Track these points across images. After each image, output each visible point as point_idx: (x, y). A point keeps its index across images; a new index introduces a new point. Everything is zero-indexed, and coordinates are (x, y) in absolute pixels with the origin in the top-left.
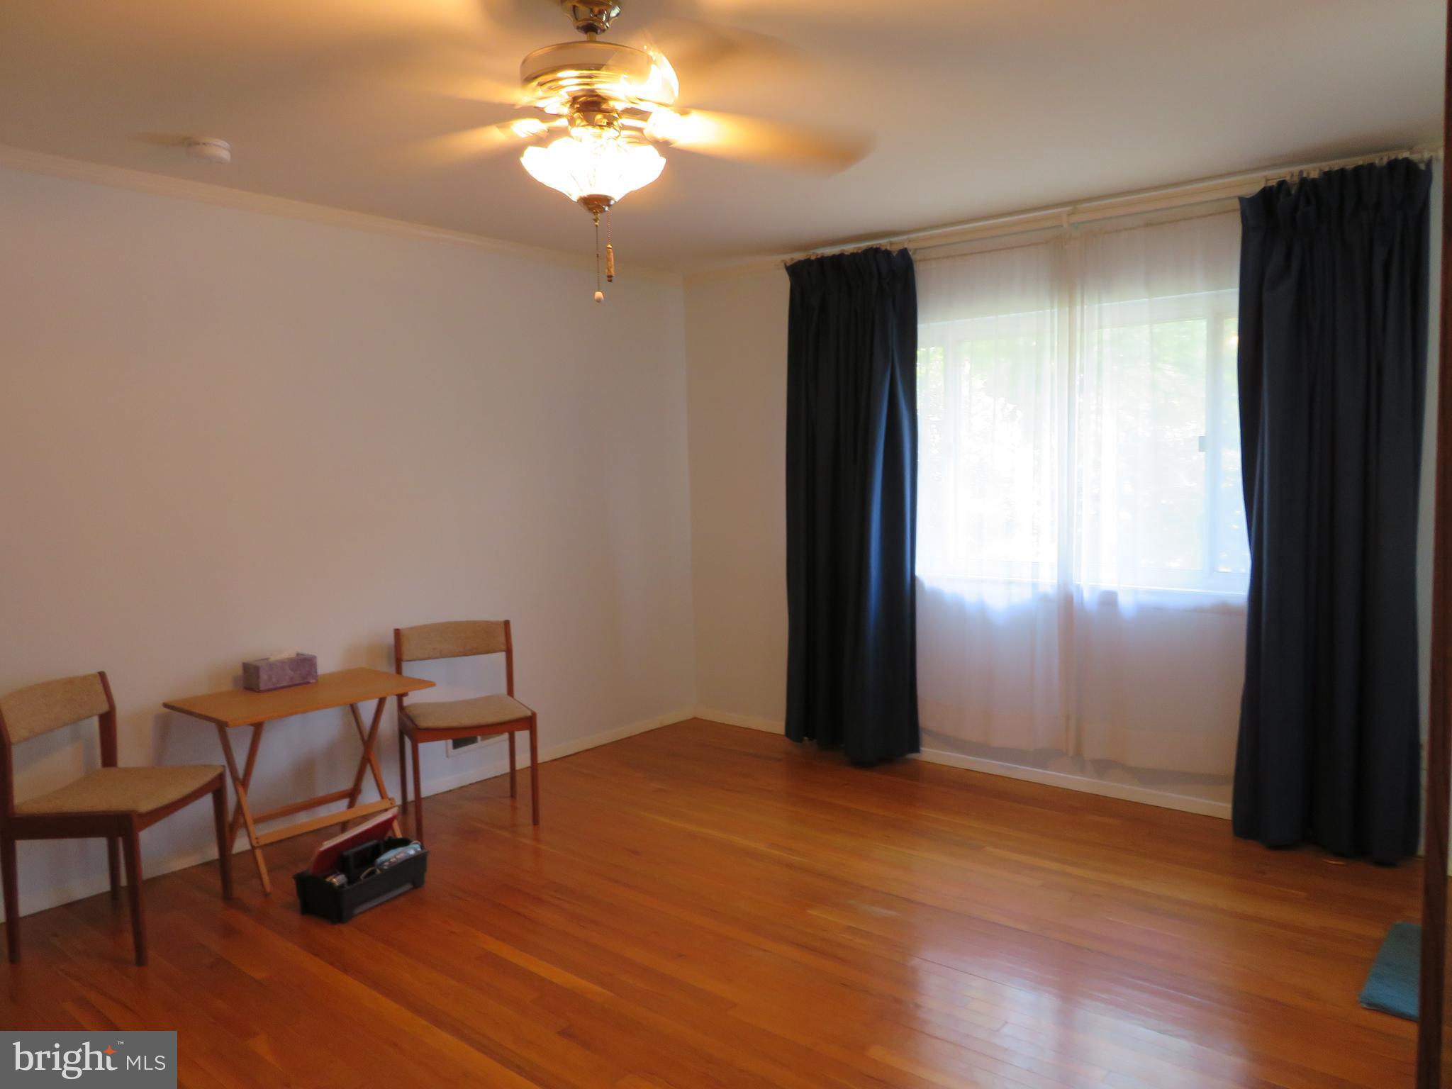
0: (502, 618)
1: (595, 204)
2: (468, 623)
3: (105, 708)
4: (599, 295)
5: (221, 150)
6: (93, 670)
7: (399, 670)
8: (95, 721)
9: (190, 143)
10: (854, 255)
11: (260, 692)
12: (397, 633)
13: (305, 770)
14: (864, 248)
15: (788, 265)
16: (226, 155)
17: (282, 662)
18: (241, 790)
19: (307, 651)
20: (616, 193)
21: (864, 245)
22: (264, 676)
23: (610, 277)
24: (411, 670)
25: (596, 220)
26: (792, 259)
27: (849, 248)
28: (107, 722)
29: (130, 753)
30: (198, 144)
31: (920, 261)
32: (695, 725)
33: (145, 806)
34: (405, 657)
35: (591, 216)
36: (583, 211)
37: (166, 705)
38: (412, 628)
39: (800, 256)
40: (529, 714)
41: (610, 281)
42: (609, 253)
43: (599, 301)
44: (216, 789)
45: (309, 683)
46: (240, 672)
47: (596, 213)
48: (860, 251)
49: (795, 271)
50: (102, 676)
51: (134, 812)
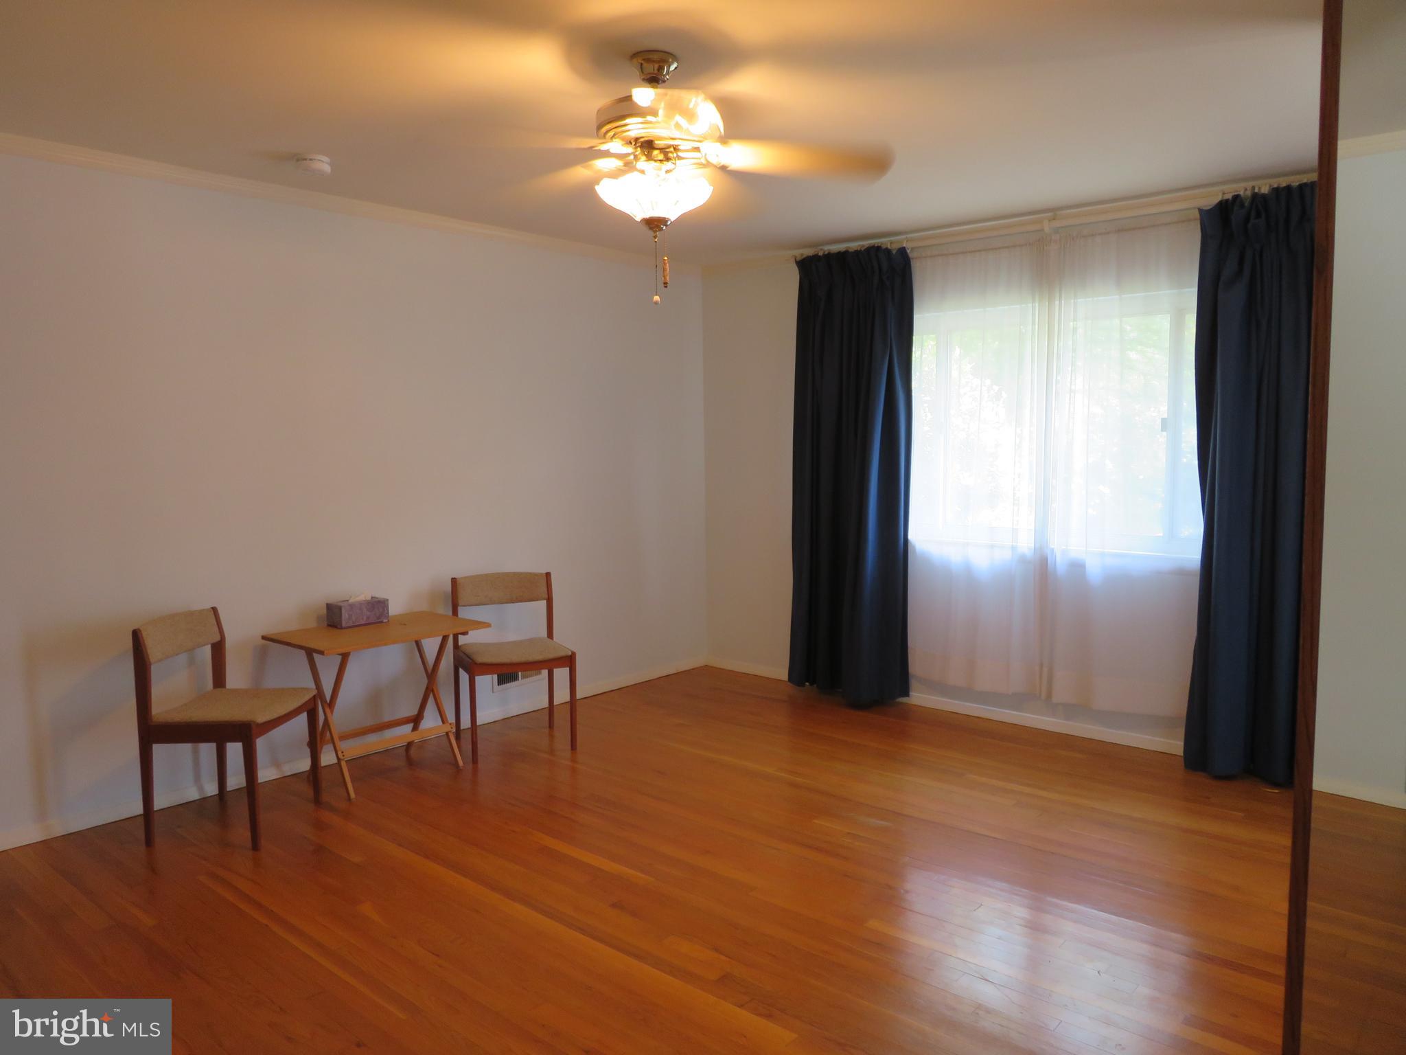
0: (544, 571)
1: (654, 224)
2: (515, 574)
3: (217, 638)
4: (657, 298)
5: (323, 165)
6: (209, 606)
7: (455, 612)
8: (207, 650)
9: (299, 159)
10: (857, 253)
11: (342, 628)
12: (454, 581)
13: (375, 698)
14: (867, 246)
15: (798, 259)
16: (327, 168)
17: (360, 604)
18: (328, 710)
19: (381, 595)
20: (672, 214)
21: (867, 243)
22: (345, 615)
23: (666, 284)
24: (465, 613)
25: (655, 237)
26: (802, 255)
27: (854, 246)
28: (218, 650)
29: (236, 678)
30: (306, 159)
31: (916, 258)
32: (706, 671)
33: (261, 719)
34: (461, 602)
35: (651, 233)
36: (645, 229)
37: (264, 638)
38: (465, 577)
39: (809, 252)
40: (570, 653)
41: (666, 287)
42: (665, 264)
43: (656, 303)
44: (310, 710)
45: (382, 622)
46: (324, 611)
47: (655, 232)
48: (863, 249)
49: (806, 265)
50: (214, 610)
51: (254, 722)
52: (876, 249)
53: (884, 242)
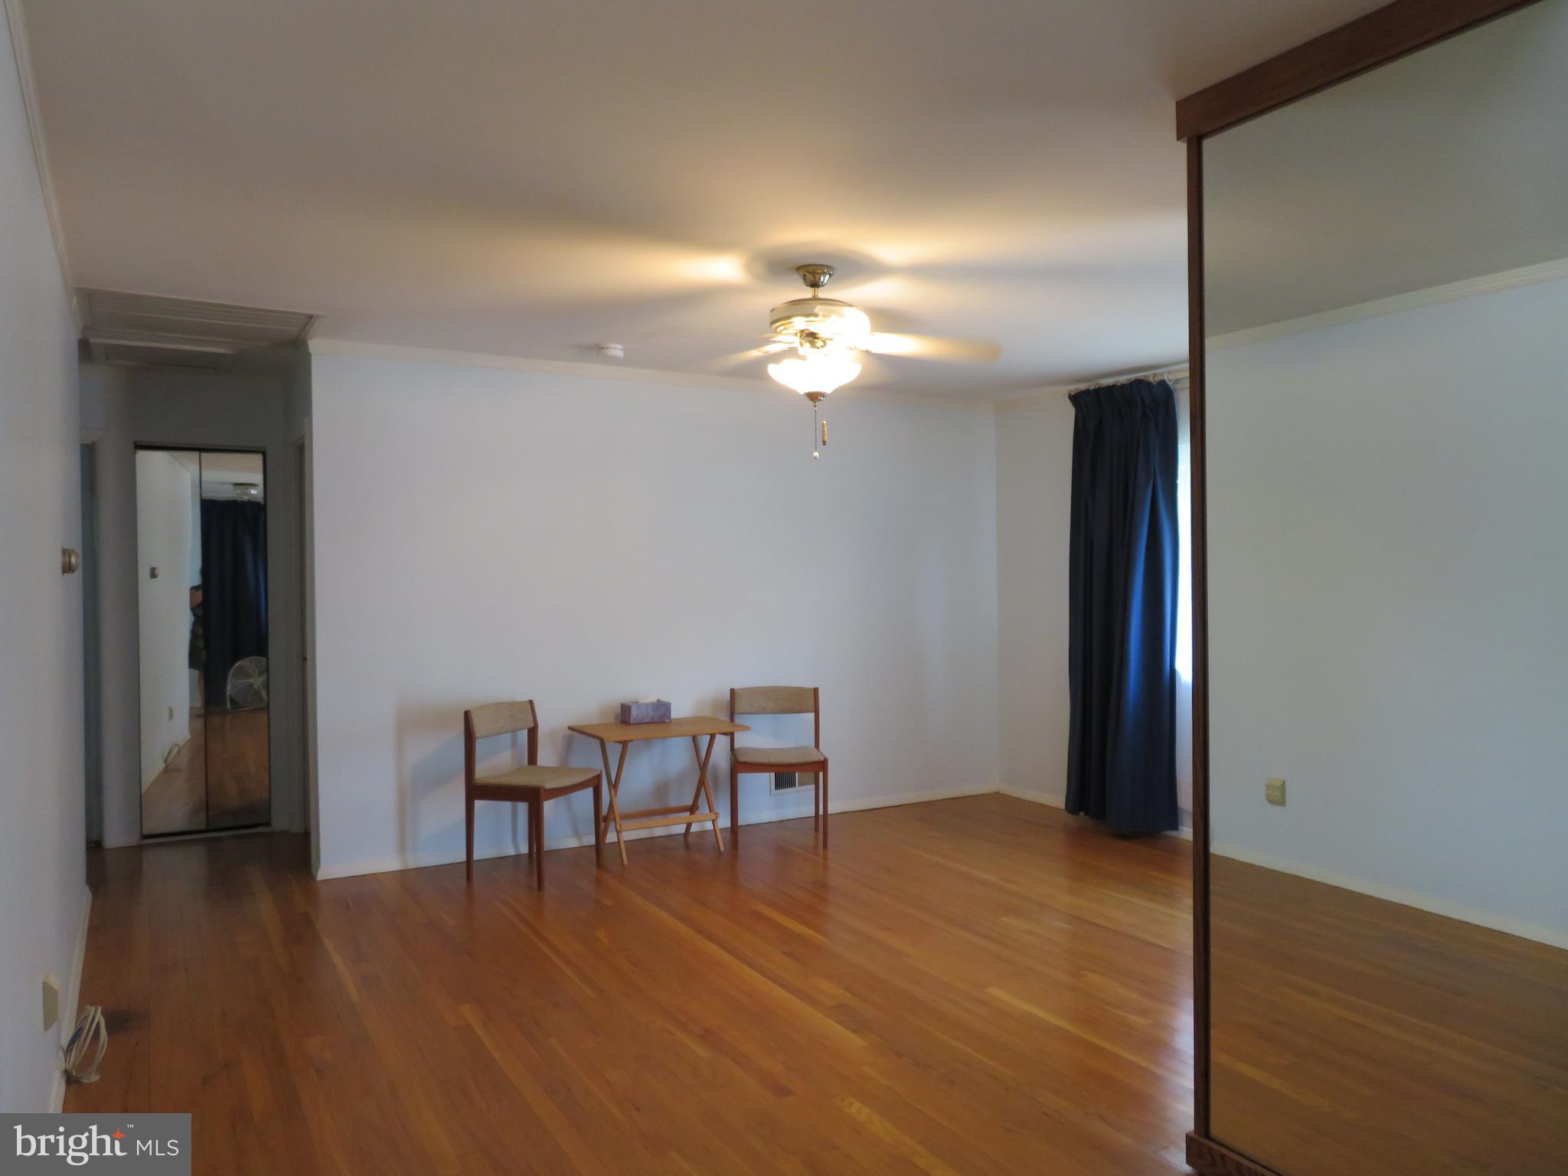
0: (813, 686)
1: (813, 397)
2: (786, 688)
3: (531, 725)
4: (816, 454)
5: (617, 350)
6: (527, 699)
7: (732, 720)
8: (526, 732)
9: (599, 348)
10: (1123, 386)
11: (630, 724)
12: (732, 691)
13: (662, 789)
14: (1133, 379)
15: (1073, 394)
16: (620, 354)
17: (648, 705)
18: (613, 791)
19: (664, 699)
20: (828, 389)
21: (1133, 376)
22: (634, 712)
23: (824, 443)
24: (739, 720)
25: (815, 406)
26: (1076, 389)
27: (1123, 379)
28: (533, 733)
29: (546, 757)
30: (603, 348)
31: (1180, 389)
33: (549, 785)
34: (737, 710)
35: (812, 403)
36: (807, 400)
37: (570, 728)
38: (742, 689)
39: (1083, 386)
40: (823, 759)
41: (824, 445)
42: (823, 427)
43: (815, 458)
44: (595, 784)
45: (664, 722)
46: (619, 711)
47: (815, 402)
49: (1076, 399)
50: (531, 702)
51: (543, 788)
52: (1139, 382)
53: (1149, 376)
